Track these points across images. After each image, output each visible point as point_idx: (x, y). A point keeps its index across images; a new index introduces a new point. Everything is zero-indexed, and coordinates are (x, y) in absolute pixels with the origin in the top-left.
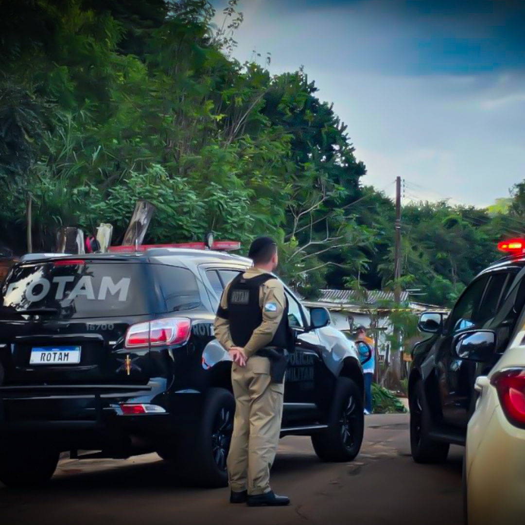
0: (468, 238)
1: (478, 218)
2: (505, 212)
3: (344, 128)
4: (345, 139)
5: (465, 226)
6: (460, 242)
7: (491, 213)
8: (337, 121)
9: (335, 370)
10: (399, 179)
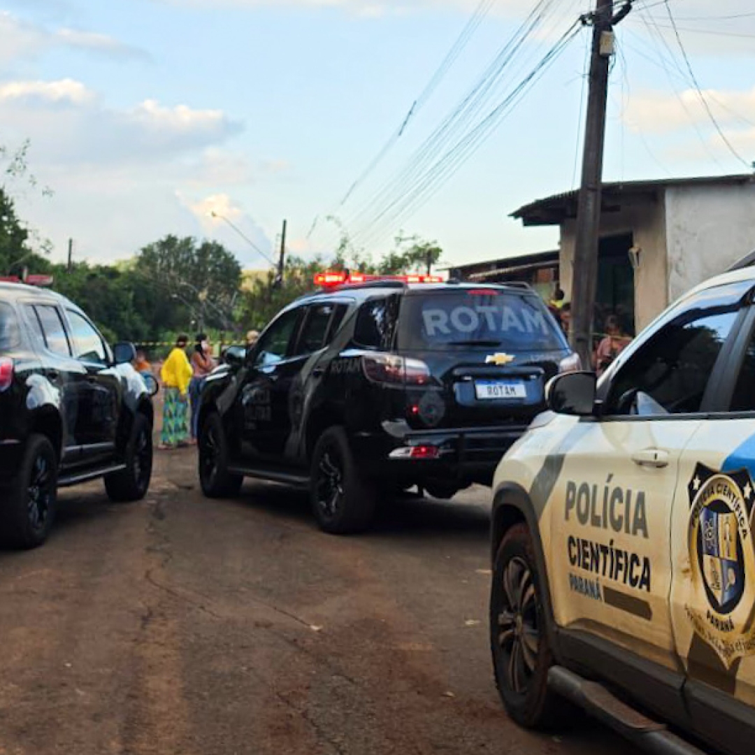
0: (104, 288)
1: (112, 273)
2: (132, 269)
3: (12, 204)
4: (12, 212)
5: (101, 279)
6: (98, 290)
7: (122, 269)
8: (7, 199)
9: (132, 407)
10: (71, 241)
